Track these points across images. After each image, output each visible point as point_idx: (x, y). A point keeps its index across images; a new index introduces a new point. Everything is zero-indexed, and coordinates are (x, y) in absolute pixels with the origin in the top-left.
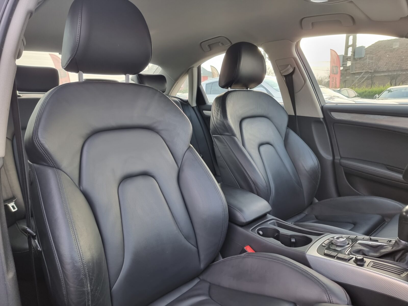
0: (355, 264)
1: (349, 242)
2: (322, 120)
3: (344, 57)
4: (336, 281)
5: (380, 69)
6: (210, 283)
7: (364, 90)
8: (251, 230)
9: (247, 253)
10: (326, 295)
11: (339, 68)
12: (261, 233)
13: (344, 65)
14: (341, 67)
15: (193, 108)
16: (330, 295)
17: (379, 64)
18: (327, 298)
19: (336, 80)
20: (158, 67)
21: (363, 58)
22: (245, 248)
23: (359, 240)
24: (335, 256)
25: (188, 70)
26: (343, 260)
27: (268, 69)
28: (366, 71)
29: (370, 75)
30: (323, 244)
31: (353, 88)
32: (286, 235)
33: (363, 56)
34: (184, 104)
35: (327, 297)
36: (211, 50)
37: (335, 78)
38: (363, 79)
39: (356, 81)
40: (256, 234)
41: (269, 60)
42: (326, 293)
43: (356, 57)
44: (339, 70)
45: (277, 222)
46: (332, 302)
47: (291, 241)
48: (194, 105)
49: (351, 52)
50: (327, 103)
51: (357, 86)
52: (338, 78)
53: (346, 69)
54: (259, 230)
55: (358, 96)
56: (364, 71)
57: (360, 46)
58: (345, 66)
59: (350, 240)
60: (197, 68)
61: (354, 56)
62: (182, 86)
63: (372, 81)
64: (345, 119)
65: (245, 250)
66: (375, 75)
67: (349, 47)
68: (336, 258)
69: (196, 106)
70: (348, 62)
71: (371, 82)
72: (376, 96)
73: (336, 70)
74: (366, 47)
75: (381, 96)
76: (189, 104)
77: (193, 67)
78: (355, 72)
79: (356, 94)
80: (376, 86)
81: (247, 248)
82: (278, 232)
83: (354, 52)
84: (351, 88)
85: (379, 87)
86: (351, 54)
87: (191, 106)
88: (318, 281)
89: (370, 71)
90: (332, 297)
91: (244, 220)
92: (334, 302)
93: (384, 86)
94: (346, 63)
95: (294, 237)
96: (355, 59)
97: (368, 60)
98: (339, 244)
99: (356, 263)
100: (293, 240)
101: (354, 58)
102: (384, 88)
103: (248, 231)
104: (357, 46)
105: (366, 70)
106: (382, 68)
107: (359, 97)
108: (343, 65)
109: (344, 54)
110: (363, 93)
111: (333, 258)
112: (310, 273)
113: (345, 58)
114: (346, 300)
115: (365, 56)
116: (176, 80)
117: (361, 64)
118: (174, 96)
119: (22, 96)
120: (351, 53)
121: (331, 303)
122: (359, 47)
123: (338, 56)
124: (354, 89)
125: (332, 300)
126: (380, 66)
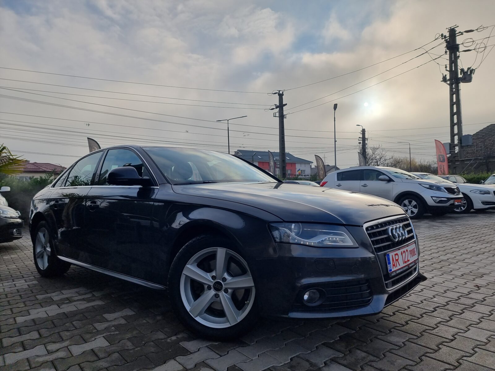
3: (450, 144)
7: (473, 176)
11: (446, 155)
14: (448, 154)
19: (443, 167)
33: (471, 144)
37: (443, 165)
43: (463, 144)
44: (446, 158)
49: (458, 140)
52: (445, 165)
53: (455, 156)
55: (467, 182)
56: (474, 158)
57: (466, 134)
58: (453, 152)
61: (461, 143)
75: (486, 182)
78: (464, 159)
79: (465, 181)
83: (460, 140)
85: (488, 173)
86: (458, 142)
89: (480, 158)
93: (490, 172)
94: (454, 150)
96: (463, 146)
97: (475, 147)
101: (461, 146)
104: (464, 135)
108: (450, 152)
109: (450, 142)
113: (452, 146)
123: (443, 145)
124: (463, 175)
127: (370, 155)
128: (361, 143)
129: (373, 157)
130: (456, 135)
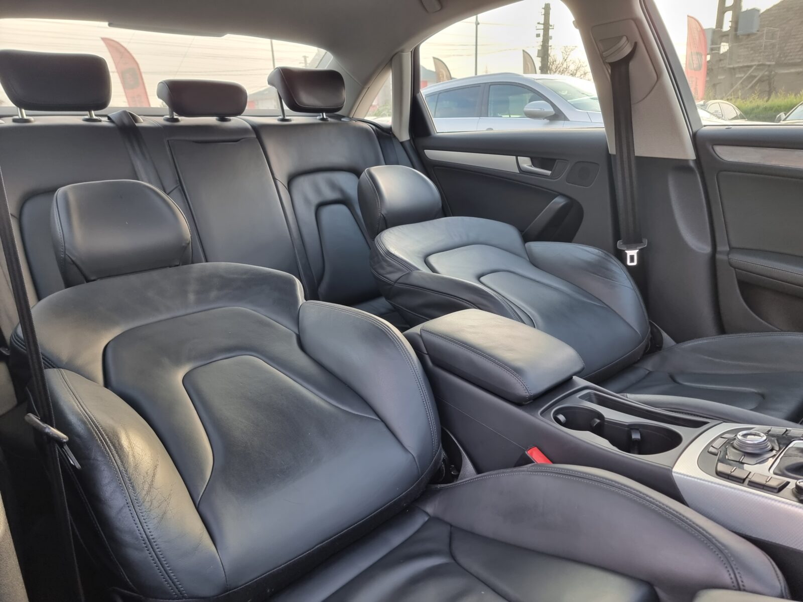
0: (795, 499)
1: (774, 445)
2: (692, 164)
3: (714, 32)
4: (746, 535)
5: (789, 58)
6: (451, 526)
7: (754, 104)
8: (541, 414)
9: (533, 464)
10: (728, 571)
11: (703, 57)
12: (562, 418)
13: (714, 49)
14: (708, 54)
15: (402, 143)
16: (738, 571)
17: (786, 48)
18: (731, 578)
20: (326, 53)
21: (755, 34)
22: (528, 453)
23: (794, 438)
24: (744, 480)
25: (391, 60)
26: (765, 488)
27: (553, 64)
28: (761, 63)
29: (765, 72)
30: (711, 449)
31: (731, 99)
32: (619, 423)
33: (754, 31)
34: (384, 135)
35: (730, 575)
36: (442, 8)
37: (696, 78)
38: (752, 81)
39: (738, 85)
40: (553, 422)
41: (576, 27)
42: (728, 566)
43: (740, 32)
44: (703, 61)
45: (595, 394)
46: (742, 587)
47: (631, 437)
48: (405, 136)
49: (730, 22)
50: (705, 126)
51: (740, 94)
52: (701, 77)
53: (719, 59)
54: (557, 412)
55: (741, 117)
56: (756, 63)
57: (750, 8)
58: (716, 51)
59: (773, 439)
60: (410, 53)
61: (736, 29)
62: (374, 104)
63: (770, 84)
64: (747, 162)
65: (528, 456)
66: (776, 71)
67: (726, 12)
68: (748, 484)
69: (409, 140)
70: (722, 44)
71: (767, 89)
72: (780, 116)
73: (697, 62)
74: (762, 11)
75: (790, 116)
76: (395, 136)
77: (402, 51)
78: (736, 66)
79: (739, 113)
80: (781, 94)
81: (531, 454)
82: (600, 416)
83: (735, 22)
84: (728, 100)
86: (730, 27)
87: (398, 140)
88: (707, 538)
89: (768, 63)
90: (742, 576)
91: (526, 391)
92: (747, 588)
93: (796, 95)
94: (718, 46)
95: (638, 429)
96: (739, 36)
97: (764, 38)
98: (750, 448)
99: (796, 496)
100: (636, 436)
101: (736, 35)
102: (796, 98)
103: (532, 415)
104: (744, 9)
105: (759, 62)
106: (793, 57)
107: (745, 119)
108: (712, 49)
109: (715, 28)
110: (753, 109)
111: (739, 484)
112: (687, 519)
113: (718, 35)
114: (778, 584)
115: (758, 31)
116: (365, 81)
117: (749, 49)
118: (361, 118)
119: (35, 121)
120: (730, 24)
121: (739, 589)
122: (747, 11)
123: (703, 31)
124: (734, 100)
125: (743, 584)
126: (789, 51)
127: (557, 63)
128: (539, 36)
129: (563, 66)
130: (729, 9)
